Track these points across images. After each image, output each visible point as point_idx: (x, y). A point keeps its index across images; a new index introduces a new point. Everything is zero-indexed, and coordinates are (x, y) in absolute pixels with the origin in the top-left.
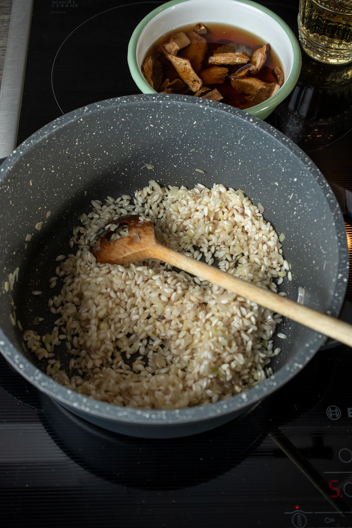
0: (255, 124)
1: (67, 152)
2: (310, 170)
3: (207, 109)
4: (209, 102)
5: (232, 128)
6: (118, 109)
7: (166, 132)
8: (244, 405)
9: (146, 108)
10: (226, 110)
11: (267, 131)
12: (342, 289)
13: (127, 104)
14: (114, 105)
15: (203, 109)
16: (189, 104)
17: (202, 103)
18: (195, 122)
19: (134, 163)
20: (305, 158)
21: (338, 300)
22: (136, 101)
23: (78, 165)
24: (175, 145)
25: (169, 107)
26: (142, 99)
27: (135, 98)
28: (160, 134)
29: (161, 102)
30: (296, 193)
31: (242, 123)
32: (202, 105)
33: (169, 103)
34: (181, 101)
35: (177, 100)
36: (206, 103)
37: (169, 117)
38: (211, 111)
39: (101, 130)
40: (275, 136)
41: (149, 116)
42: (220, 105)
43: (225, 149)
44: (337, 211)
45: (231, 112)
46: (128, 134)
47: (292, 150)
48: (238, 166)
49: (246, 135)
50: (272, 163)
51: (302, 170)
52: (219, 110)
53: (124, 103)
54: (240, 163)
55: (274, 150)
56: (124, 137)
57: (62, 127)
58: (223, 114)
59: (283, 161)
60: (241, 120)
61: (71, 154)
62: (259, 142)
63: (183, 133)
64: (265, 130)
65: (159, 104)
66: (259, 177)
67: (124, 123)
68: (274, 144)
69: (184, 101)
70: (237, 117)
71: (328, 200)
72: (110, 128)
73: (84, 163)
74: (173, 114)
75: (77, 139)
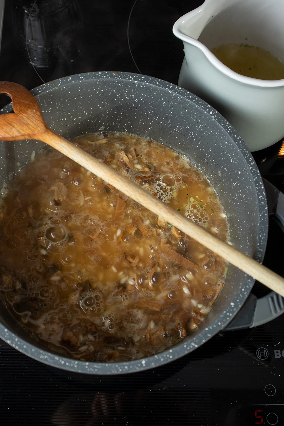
0: (213, 117)
1: (50, 111)
2: (252, 169)
3: (175, 95)
4: (178, 89)
5: (195, 115)
6: (98, 82)
7: (140, 105)
8: (142, 369)
9: (123, 85)
10: (191, 99)
11: (222, 126)
12: (249, 286)
13: (107, 79)
14: (94, 78)
15: (172, 94)
16: (160, 88)
17: (172, 89)
18: (165, 102)
19: (110, 123)
20: (249, 157)
21: (243, 295)
22: (115, 78)
23: (60, 121)
24: (146, 115)
25: (143, 87)
26: (120, 76)
27: (114, 74)
28: (134, 105)
29: (136, 82)
30: (239, 184)
31: (202, 113)
32: (171, 91)
33: (143, 84)
34: (153, 84)
35: (150, 82)
36: (175, 90)
37: (142, 94)
38: (179, 98)
39: (82, 96)
40: (229, 132)
41: (125, 91)
42: (187, 93)
43: (187, 129)
44: (264, 213)
45: (195, 102)
46: (106, 101)
47: (240, 149)
48: (197, 144)
49: (206, 123)
50: (223, 152)
51: (246, 168)
52: (185, 98)
53: (103, 78)
54: (199, 143)
55: (226, 143)
56: (103, 103)
57: (47, 92)
58: (188, 102)
59: (232, 154)
60: (202, 111)
61: (53, 112)
62: (215, 132)
63: (154, 108)
64: (221, 125)
65: (134, 83)
66: (213, 159)
67: (103, 93)
68: (227, 138)
69: (156, 84)
70: (200, 108)
71: (260, 201)
72: (90, 96)
73: (65, 119)
74: (146, 93)
75: (60, 102)
